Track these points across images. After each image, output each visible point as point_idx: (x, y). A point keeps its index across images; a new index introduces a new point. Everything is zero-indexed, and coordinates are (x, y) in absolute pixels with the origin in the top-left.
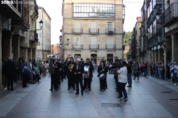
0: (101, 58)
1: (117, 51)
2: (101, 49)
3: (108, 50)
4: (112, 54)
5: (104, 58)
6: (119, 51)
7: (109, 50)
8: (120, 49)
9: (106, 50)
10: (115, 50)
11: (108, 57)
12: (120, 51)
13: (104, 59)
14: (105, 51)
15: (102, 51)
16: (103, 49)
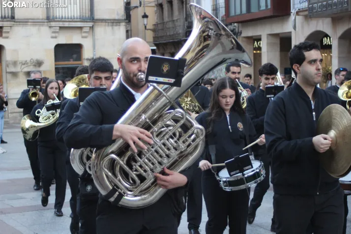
0: (25, 63)
1: (101, 31)
2: (25, 22)
3: (61, 24)
4: (79, 47)
5: (39, 64)
6: (109, 29)
7: (67, 24)
8: (115, 22)
9: (53, 24)
10: (90, 24)
11: (57, 58)
12: (116, 28)
13: (42, 68)
14: (45, 29)
15: (32, 30)
16: (35, 22)
